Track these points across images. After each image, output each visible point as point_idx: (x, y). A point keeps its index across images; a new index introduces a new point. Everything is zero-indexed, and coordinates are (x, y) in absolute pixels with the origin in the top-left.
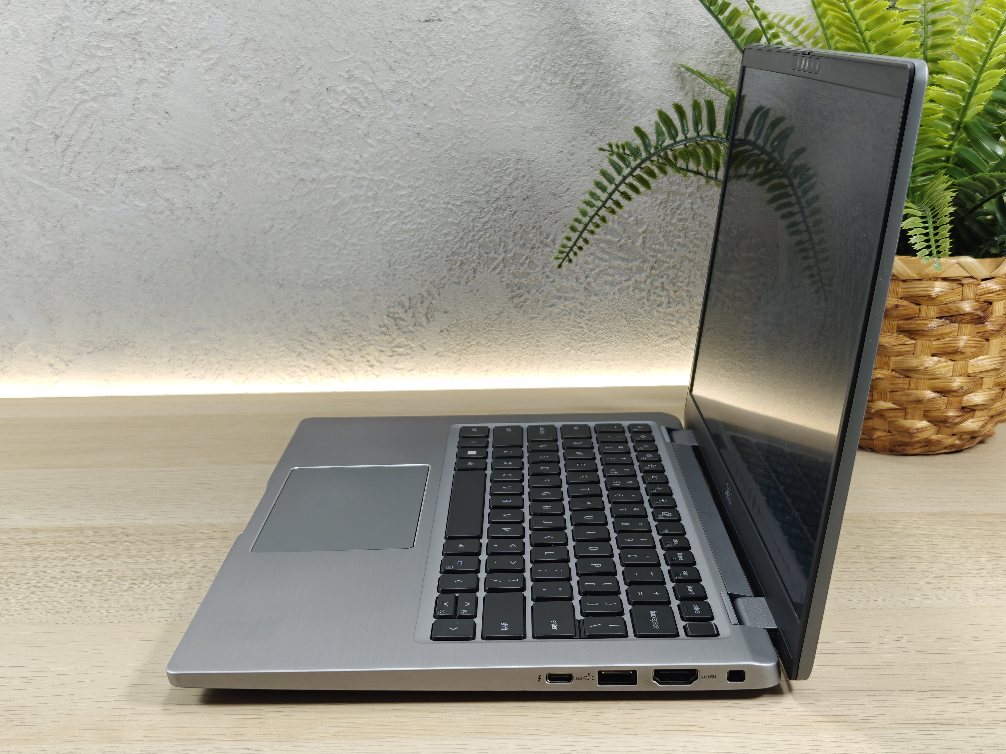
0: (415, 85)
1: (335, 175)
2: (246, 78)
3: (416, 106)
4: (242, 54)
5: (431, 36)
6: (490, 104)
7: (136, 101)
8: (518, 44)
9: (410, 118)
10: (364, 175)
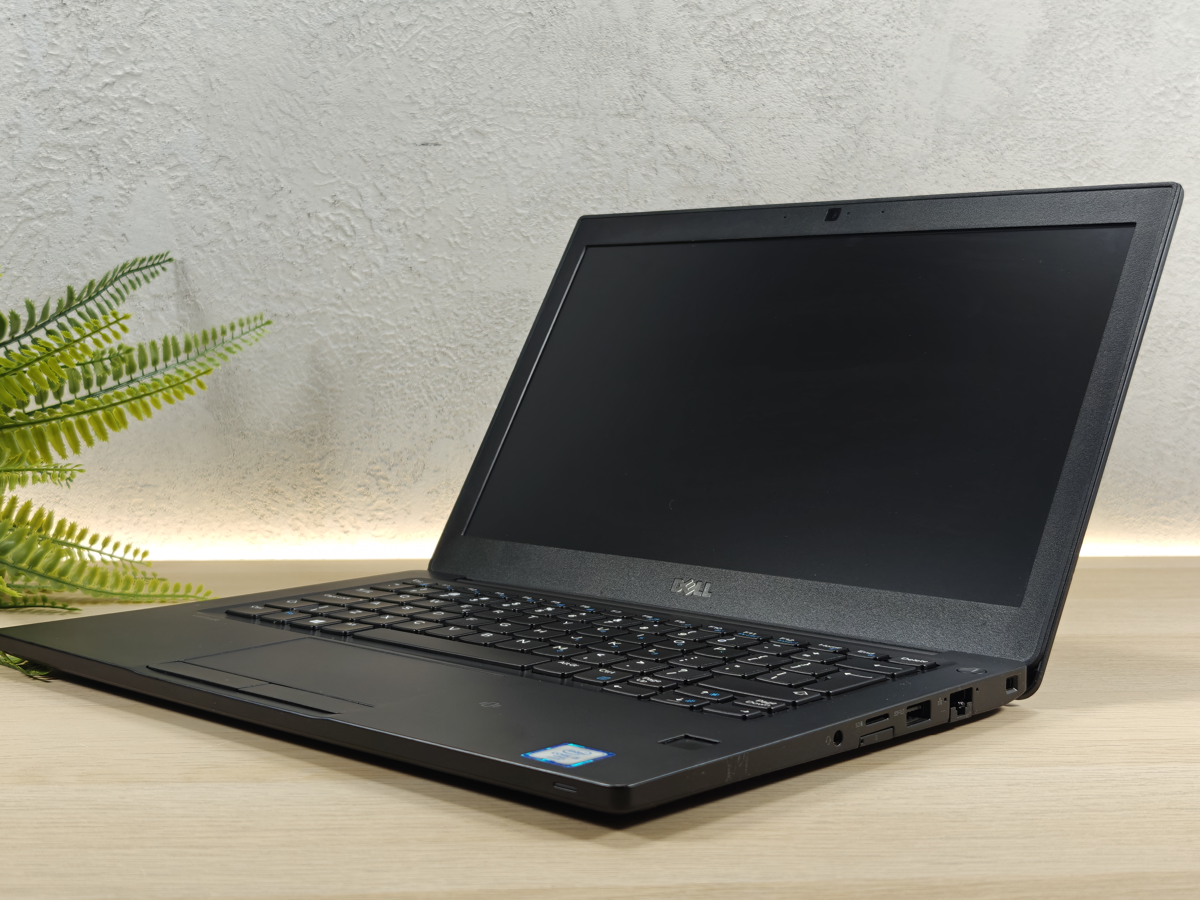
0: (408, 213)
1: (312, 311)
2: (215, 198)
3: (408, 237)
4: (214, 172)
5: (427, 161)
6: (492, 238)
7: (89, 221)
8: (524, 173)
9: (402, 250)
10: (347, 312)
